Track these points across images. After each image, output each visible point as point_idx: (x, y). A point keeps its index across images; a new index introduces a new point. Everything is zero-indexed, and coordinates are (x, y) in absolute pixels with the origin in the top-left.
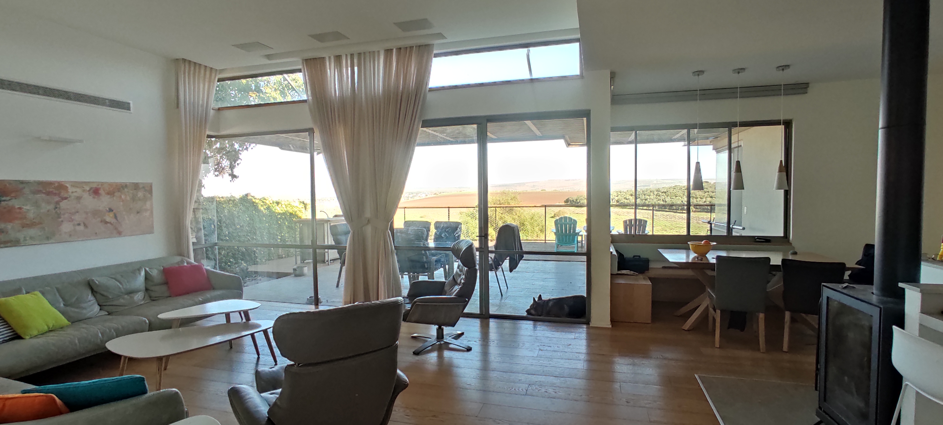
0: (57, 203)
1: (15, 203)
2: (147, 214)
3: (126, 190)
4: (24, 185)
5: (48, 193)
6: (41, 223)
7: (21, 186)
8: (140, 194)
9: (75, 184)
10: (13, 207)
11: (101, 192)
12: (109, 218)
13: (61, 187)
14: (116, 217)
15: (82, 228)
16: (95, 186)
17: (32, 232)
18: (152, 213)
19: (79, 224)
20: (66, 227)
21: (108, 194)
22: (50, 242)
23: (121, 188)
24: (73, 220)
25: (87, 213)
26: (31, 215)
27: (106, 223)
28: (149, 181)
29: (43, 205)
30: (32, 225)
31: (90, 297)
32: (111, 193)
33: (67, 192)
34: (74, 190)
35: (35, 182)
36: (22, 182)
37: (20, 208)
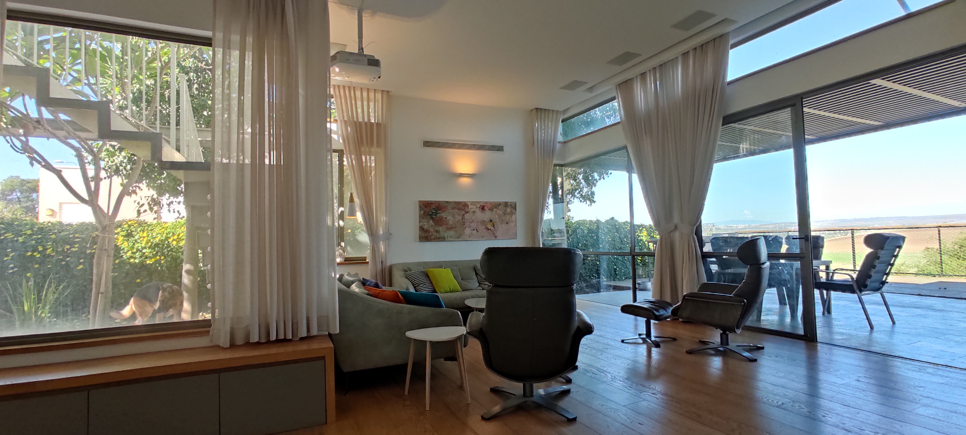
0: (463, 215)
1: (444, 215)
2: (513, 224)
3: (500, 207)
4: (448, 204)
5: (459, 209)
6: (455, 228)
7: (447, 204)
8: (509, 210)
9: (473, 203)
10: (442, 217)
11: (486, 208)
12: (489, 227)
13: (465, 205)
14: (494, 226)
15: (475, 231)
16: (482, 204)
17: (452, 233)
18: (516, 225)
19: (474, 230)
20: (468, 231)
21: (489, 209)
22: (459, 240)
23: (496, 206)
24: (470, 227)
25: (478, 222)
26: (451, 223)
27: (488, 229)
28: (514, 201)
29: (457, 216)
30: (450, 229)
31: (475, 277)
32: (491, 209)
33: (468, 208)
34: (472, 207)
35: (453, 202)
36: (447, 202)
37: (446, 218)
